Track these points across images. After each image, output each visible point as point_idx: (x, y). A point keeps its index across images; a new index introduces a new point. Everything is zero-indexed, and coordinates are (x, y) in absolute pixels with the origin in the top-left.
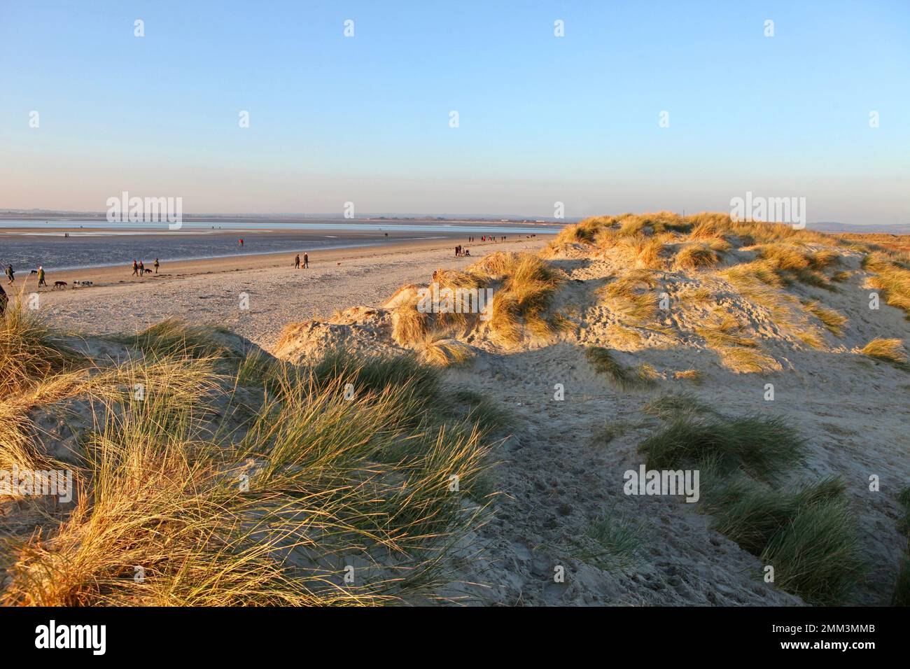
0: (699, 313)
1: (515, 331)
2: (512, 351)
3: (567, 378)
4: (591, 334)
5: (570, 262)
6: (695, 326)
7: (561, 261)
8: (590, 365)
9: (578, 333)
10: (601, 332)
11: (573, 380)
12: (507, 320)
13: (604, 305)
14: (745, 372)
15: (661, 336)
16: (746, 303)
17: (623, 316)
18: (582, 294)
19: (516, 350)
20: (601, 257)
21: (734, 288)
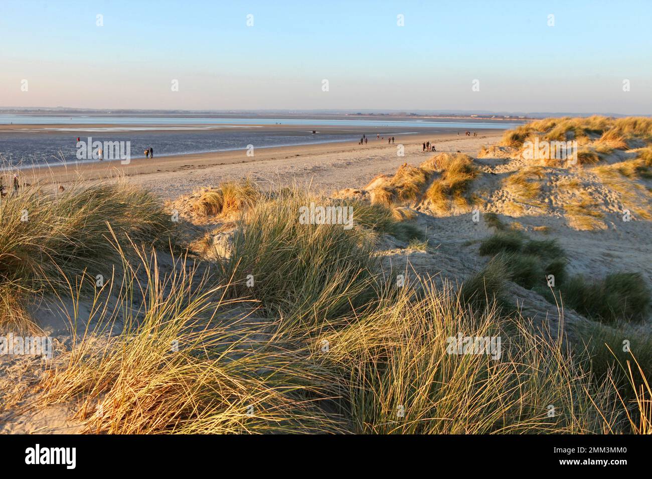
0: (569, 195)
1: (446, 204)
2: (443, 216)
3: (471, 229)
4: (494, 207)
5: (495, 160)
6: (564, 203)
7: (489, 160)
8: (485, 223)
9: (486, 206)
10: (500, 205)
11: (474, 230)
12: (441, 197)
13: (506, 189)
14: (583, 230)
15: (537, 208)
16: (605, 190)
17: (517, 196)
18: (493, 182)
19: (445, 215)
20: (518, 157)
21: (600, 179)
